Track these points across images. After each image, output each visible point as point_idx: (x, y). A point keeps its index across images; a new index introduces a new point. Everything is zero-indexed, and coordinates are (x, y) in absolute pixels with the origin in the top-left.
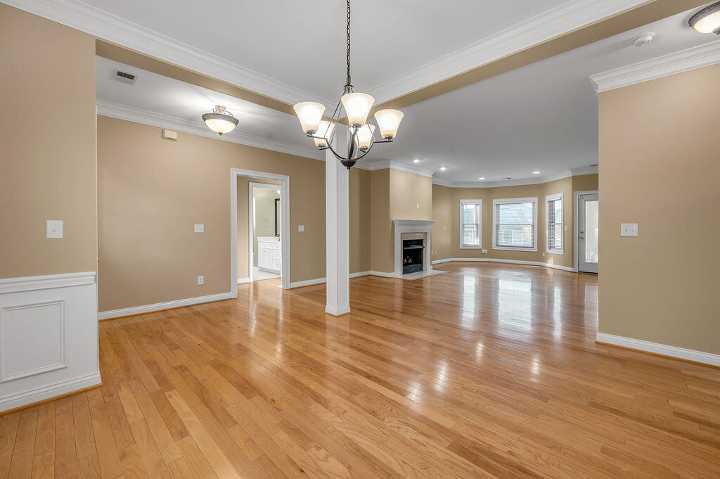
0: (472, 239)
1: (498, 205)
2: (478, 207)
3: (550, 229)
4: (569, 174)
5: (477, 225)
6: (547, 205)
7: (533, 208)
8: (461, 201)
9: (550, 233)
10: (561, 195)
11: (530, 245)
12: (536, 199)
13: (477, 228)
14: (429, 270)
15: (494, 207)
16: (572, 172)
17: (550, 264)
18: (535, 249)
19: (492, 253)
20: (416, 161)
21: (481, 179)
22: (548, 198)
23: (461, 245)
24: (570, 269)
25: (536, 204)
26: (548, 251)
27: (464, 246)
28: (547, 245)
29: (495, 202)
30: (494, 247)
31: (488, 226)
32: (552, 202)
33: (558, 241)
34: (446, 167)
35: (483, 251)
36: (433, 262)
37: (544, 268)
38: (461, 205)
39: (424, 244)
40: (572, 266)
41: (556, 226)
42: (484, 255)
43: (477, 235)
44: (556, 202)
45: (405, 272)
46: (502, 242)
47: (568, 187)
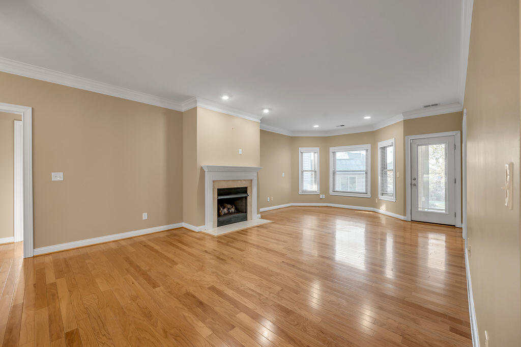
0: (310, 185)
1: (334, 153)
2: (316, 155)
3: (382, 176)
4: (400, 118)
5: (315, 172)
6: (379, 151)
7: (367, 155)
8: (301, 149)
9: (382, 179)
10: (393, 140)
11: (364, 191)
12: (369, 146)
13: (315, 175)
14: (254, 219)
15: (331, 154)
16: (404, 116)
17: (383, 210)
18: (369, 195)
19: (330, 199)
20: (225, 98)
21: (316, 126)
22: (381, 144)
23: (300, 191)
24: (402, 217)
25: (369, 151)
26: (381, 197)
27: (303, 191)
28: (380, 192)
29: (332, 149)
30: (331, 192)
31: (325, 173)
32: (384, 149)
33: (390, 187)
34: (270, 109)
35: (321, 197)
36: (262, 210)
37: (377, 214)
38: (300, 154)
39: (248, 192)
40: (405, 215)
41: (388, 173)
42: (321, 200)
43: (315, 181)
44: (388, 148)
45: (220, 224)
46: (339, 188)
47: (400, 131)
